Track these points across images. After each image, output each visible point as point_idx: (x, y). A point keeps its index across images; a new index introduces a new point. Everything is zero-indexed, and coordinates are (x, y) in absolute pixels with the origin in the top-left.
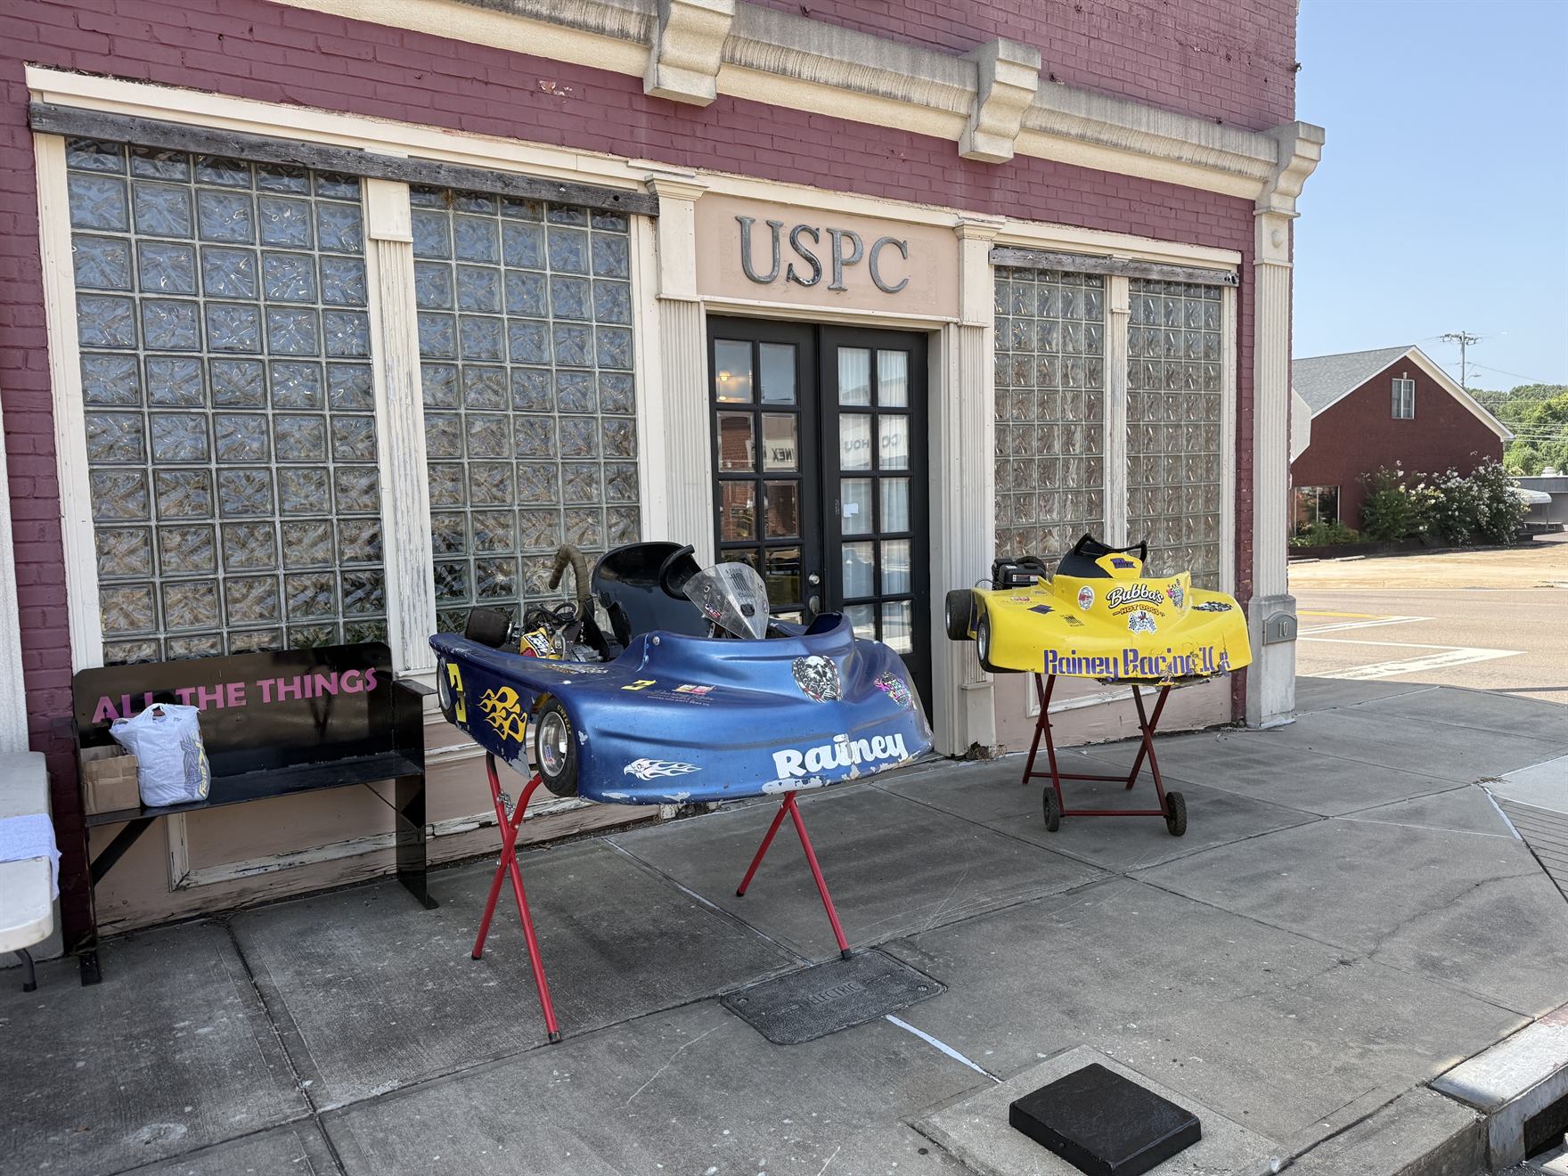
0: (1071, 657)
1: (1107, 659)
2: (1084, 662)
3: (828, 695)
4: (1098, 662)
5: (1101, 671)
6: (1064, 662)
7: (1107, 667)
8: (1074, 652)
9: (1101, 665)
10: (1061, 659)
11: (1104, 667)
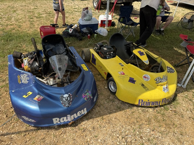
0: (147, 101)
1: (158, 102)
2: (151, 103)
3: (67, 106)
4: (155, 102)
5: (156, 105)
6: (145, 103)
7: (157, 103)
8: (149, 100)
9: (156, 103)
10: (144, 102)
11: (156, 104)
